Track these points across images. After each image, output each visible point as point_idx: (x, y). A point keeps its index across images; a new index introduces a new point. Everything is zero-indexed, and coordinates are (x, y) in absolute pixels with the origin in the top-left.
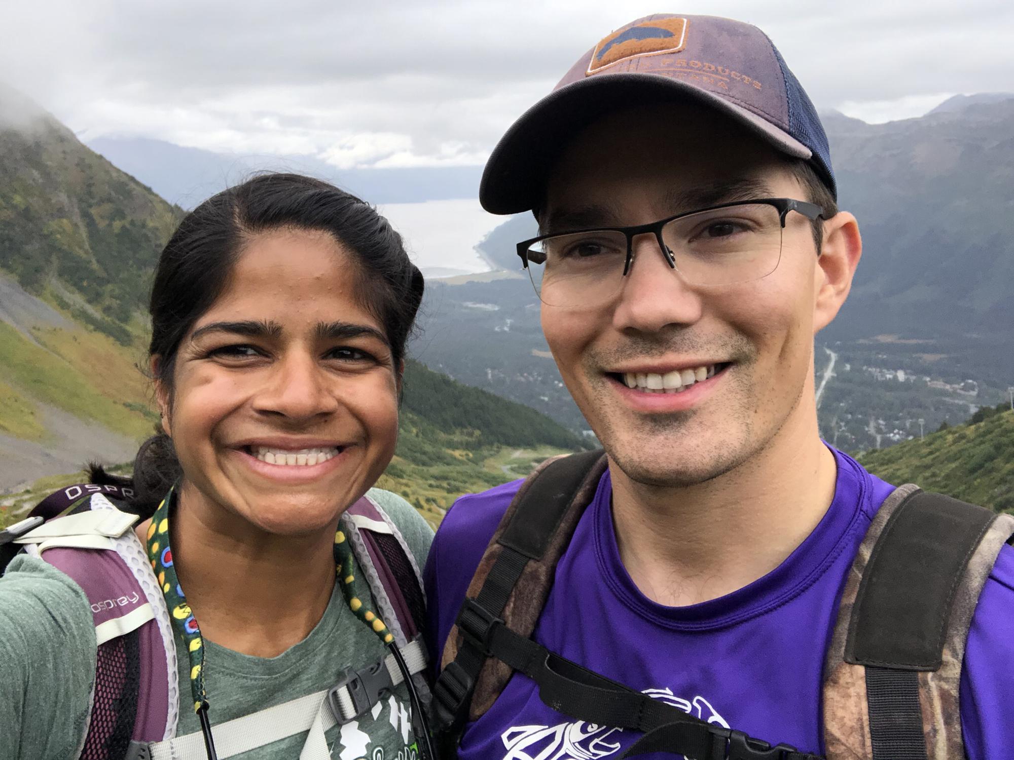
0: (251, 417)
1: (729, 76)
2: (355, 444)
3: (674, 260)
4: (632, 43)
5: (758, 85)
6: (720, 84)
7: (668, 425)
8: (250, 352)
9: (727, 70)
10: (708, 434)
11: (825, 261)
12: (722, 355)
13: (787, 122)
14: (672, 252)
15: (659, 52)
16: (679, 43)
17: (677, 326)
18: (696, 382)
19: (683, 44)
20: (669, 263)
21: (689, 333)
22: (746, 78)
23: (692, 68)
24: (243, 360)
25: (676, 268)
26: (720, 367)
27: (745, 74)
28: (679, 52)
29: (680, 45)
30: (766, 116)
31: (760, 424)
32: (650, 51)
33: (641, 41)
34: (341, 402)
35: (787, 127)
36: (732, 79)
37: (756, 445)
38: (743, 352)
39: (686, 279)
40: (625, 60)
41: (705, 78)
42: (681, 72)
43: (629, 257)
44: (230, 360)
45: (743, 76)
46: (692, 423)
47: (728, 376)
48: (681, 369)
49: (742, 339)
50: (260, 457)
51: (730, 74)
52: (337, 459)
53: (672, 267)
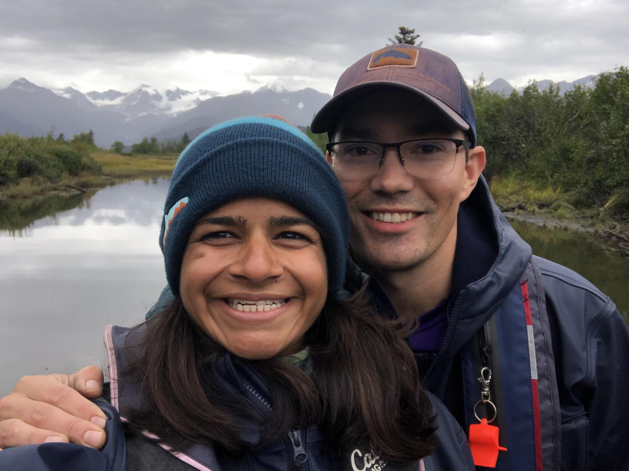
0: (228, 279)
1: (436, 84)
2: (295, 297)
3: (404, 161)
4: (391, 58)
5: (449, 90)
6: (432, 87)
7: (392, 238)
8: (228, 235)
9: (436, 81)
10: (410, 245)
11: (467, 168)
12: (421, 209)
13: (460, 110)
14: (403, 158)
15: (405, 66)
16: (414, 63)
17: (403, 192)
18: (407, 220)
19: (416, 64)
20: (402, 163)
21: (408, 195)
22: (444, 86)
23: (419, 77)
24: (222, 241)
25: (405, 166)
26: (418, 214)
27: (444, 84)
28: (414, 68)
29: (415, 65)
30: (451, 106)
31: (434, 242)
32: (400, 64)
33: (396, 59)
34: (286, 269)
35: (460, 113)
36: (438, 86)
37: (430, 252)
38: (431, 208)
39: (409, 171)
40: (388, 67)
41: (425, 84)
42: (414, 78)
43: (383, 158)
44: (216, 241)
45: (443, 85)
46: (403, 238)
47: (422, 218)
48: (401, 212)
49: (431, 202)
50: (234, 307)
51: (437, 83)
52: (284, 308)
53: (403, 165)
